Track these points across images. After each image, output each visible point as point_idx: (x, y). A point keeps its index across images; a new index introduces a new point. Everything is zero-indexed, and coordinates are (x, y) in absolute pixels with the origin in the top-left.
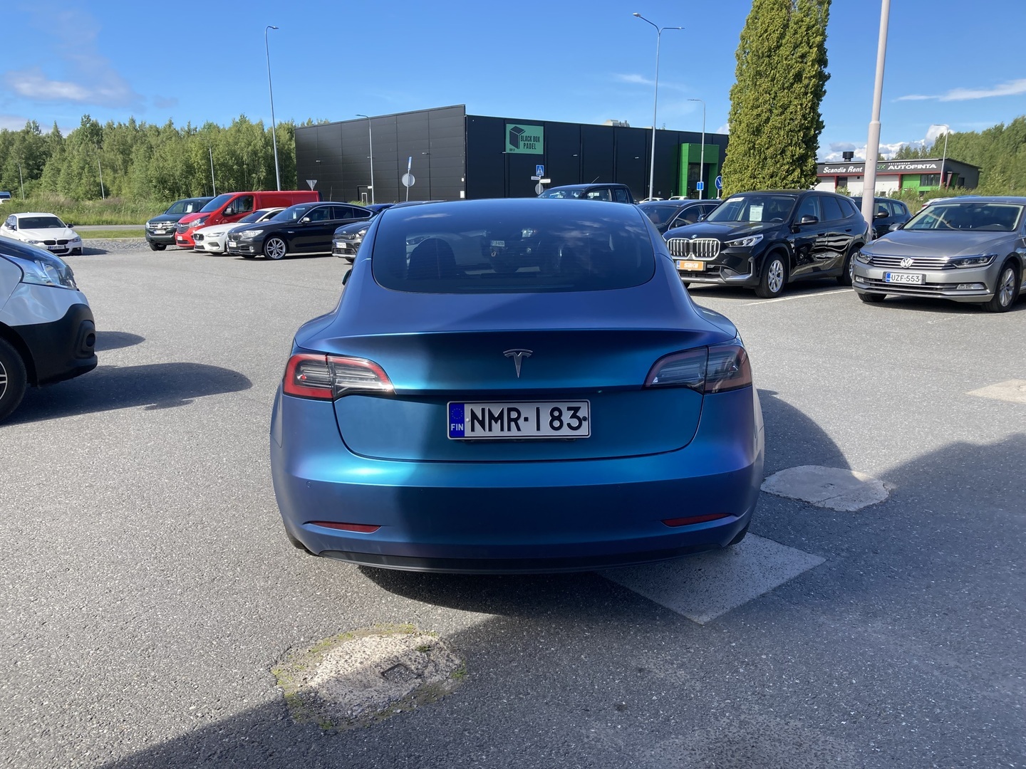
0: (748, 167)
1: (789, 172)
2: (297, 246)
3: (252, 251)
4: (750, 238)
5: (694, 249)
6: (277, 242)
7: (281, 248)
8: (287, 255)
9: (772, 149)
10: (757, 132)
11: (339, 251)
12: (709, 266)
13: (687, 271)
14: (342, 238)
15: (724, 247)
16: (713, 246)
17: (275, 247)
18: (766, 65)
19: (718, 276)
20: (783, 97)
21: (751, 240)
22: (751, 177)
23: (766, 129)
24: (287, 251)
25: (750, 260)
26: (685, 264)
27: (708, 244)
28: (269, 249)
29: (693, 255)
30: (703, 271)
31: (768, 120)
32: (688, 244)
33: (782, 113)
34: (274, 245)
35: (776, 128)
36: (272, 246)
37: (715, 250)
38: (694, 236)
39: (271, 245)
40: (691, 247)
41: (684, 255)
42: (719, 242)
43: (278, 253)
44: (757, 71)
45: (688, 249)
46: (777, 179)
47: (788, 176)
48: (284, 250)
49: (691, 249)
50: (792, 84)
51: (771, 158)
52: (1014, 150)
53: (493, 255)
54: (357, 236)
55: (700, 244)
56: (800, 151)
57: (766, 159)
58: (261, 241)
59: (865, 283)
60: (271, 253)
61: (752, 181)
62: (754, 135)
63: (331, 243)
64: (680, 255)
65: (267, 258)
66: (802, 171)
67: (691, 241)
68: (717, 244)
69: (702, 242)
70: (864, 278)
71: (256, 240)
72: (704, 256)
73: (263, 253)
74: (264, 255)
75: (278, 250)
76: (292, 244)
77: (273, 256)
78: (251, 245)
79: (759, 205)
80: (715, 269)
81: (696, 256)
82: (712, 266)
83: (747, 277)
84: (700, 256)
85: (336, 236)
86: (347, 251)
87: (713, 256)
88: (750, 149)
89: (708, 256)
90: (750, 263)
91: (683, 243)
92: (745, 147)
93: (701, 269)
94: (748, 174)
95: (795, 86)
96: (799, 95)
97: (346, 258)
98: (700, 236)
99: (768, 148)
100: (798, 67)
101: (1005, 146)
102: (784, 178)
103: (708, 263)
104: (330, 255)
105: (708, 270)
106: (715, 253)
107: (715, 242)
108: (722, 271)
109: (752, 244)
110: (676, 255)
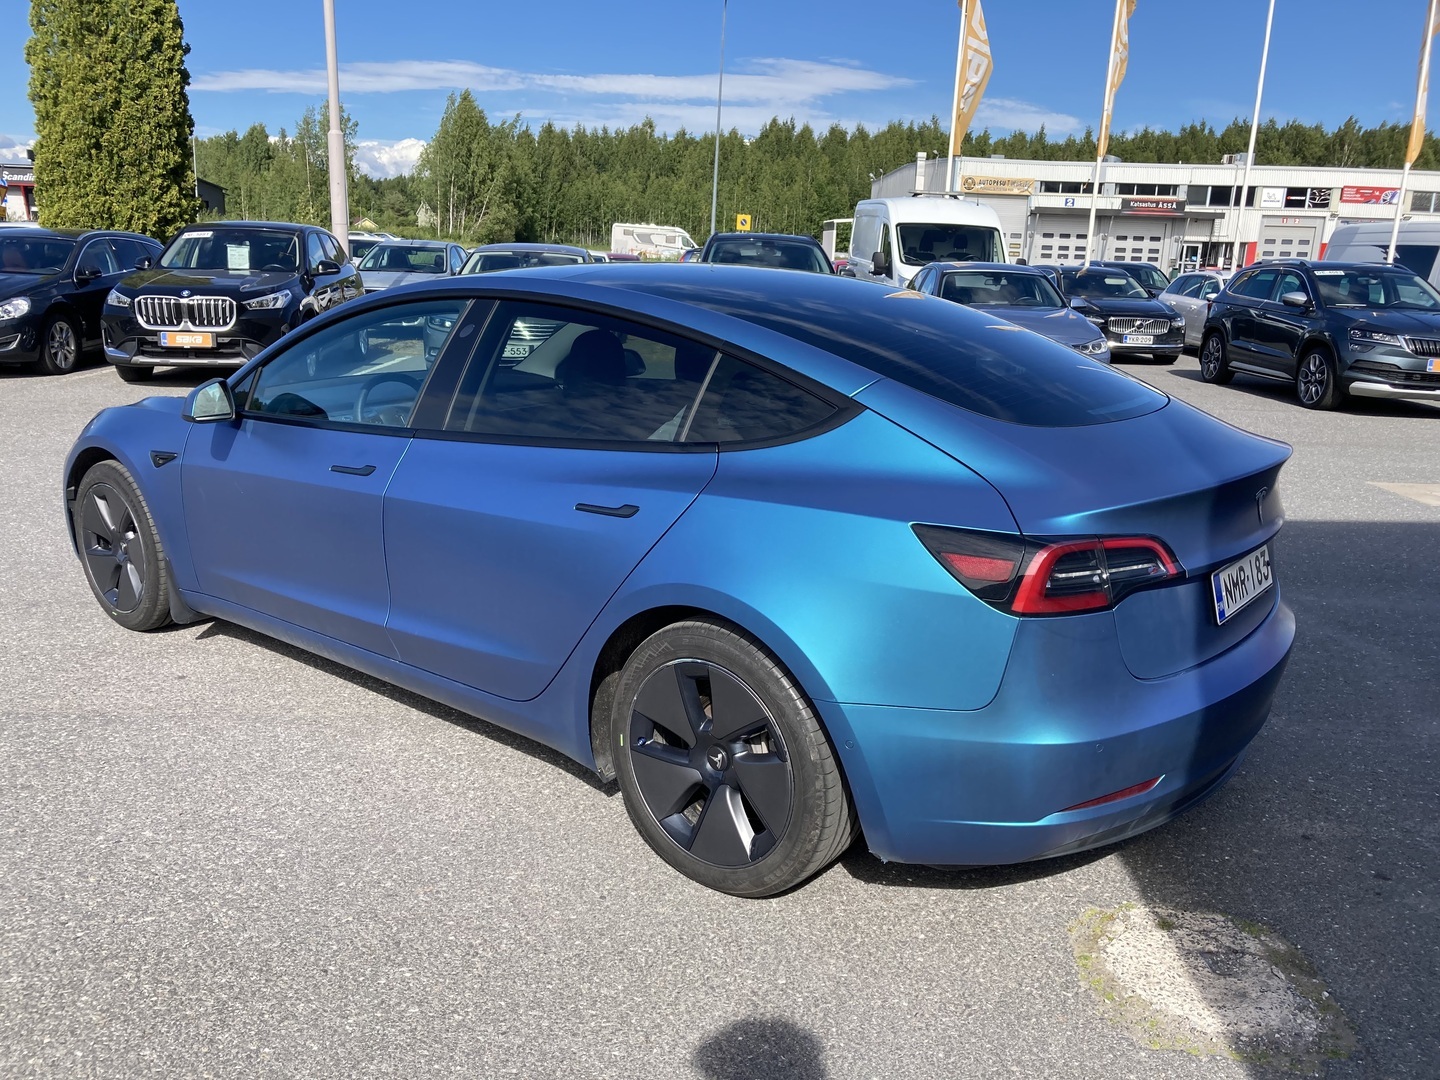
0: (91, 175)
1: (165, 190)
4: (273, 295)
5: (193, 314)
9: (131, 150)
10: (101, 121)
12: (220, 340)
13: (182, 348)
15: (242, 310)
16: (224, 309)
18: (98, 15)
19: (238, 355)
20: (139, 71)
21: (277, 299)
22: (99, 193)
23: (119, 116)
25: (282, 328)
26: (178, 338)
27: (216, 306)
29: (189, 324)
30: (212, 348)
31: (117, 105)
32: (178, 306)
33: (139, 96)
35: (132, 117)
37: (228, 314)
38: (185, 293)
40: (185, 310)
41: (171, 323)
42: (235, 303)
44: (81, 23)
45: (177, 315)
46: (146, 198)
47: (162, 195)
49: (185, 314)
50: (150, 53)
51: (132, 164)
52: (257, 168)
55: (200, 305)
56: (174, 159)
57: (121, 165)
61: (103, 199)
62: (94, 124)
64: (164, 323)
66: (181, 190)
67: (183, 301)
68: (231, 305)
69: (203, 303)
72: (210, 324)
79: (240, 243)
80: (233, 344)
81: (194, 324)
82: (227, 340)
84: (202, 324)
87: (225, 323)
88: (89, 148)
89: (218, 324)
91: (168, 305)
92: (82, 144)
93: (209, 344)
94: (94, 186)
95: (155, 56)
96: (162, 72)
98: (195, 291)
99: (124, 149)
100: (155, 27)
101: (245, 161)
102: (158, 199)
103: (219, 335)
105: (220, 345)
106: (228, 320)
107: (228, 303)
108: (244, 347)
109: (279, 304)
110: (156, 323)
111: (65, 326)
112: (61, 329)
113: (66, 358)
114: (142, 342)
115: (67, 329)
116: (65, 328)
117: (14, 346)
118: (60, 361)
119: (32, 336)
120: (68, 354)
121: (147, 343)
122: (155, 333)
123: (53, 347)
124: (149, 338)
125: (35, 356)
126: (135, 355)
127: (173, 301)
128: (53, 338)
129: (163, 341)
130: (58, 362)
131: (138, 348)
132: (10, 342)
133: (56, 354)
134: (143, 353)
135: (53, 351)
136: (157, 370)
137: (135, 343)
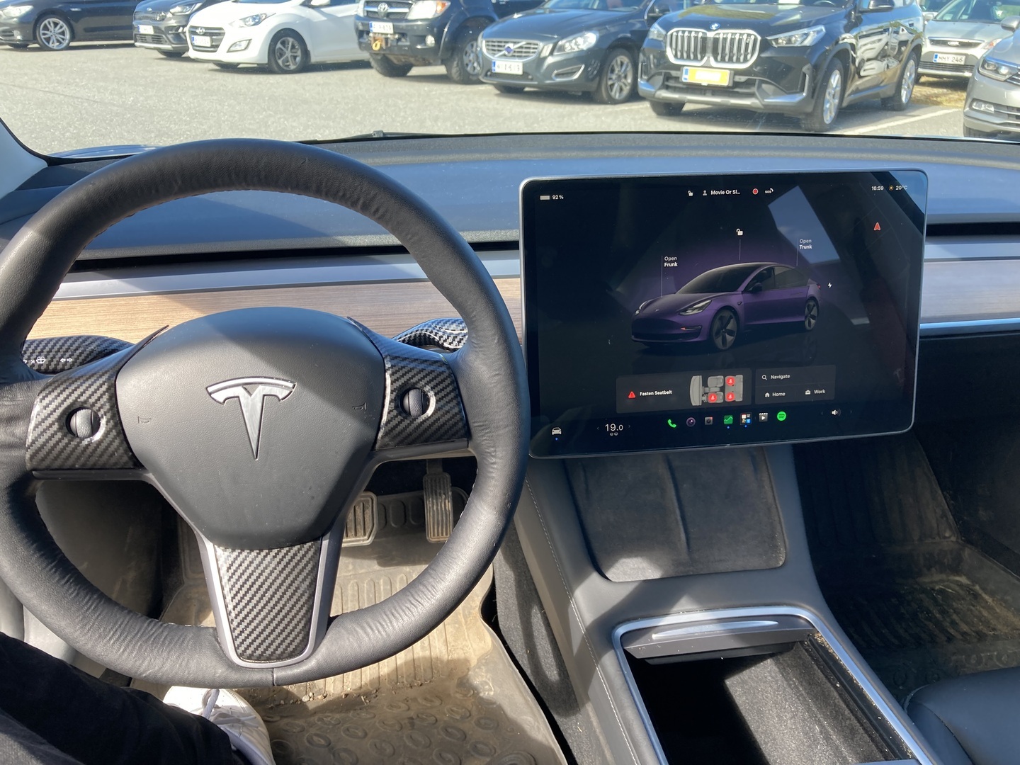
2: (86, 30)
3: (19, 37)
4: (805, 31)
5: (715, 49)
6: (56, 24)
7: (63, 33)
8: (73, 44)
11: (144, 38)
12: (737, 78)
13: (700, 85)
14: (148, 20)
15: (765, 46)
16: (747, 45)
17: (53, 32)
19: (752, 95)
21: (807, 35)
24: (73, 38)
25: (805, 69)
26: (698, 74)
27: (740, 41)
28: (44, 34)
29: (712, 59)
30: (728, 87)
32: (704, 39)
34: (51, 27)
36: (48, 30)
37: (750, 50)
38: (714, 26)
39: (46, 28)
40: (710, 44)
41: (696, 58)
42: (759, 38)
43: (58, 41)
45: (702, 49)
48: (68, 36)
49: (709, 50)
53: (376, 47)
54: (169, 15)
55: (725, 39)
58: (28, 23)
59: (997, 114)
60: (48, 40)
63: (131, 27)
64: (688, 57)
65: (44, 48)
67: (710, 35)
68: (755, 40)
69: (729, 37)
70: (996, 105)
71: (23, 20)
72: (731, 60)
73: (35, 40)
74: (39, 44)
75: (59, 37)
76: (79, 27)
77: (51, 45)
78: (15, 29)
80: (748, 84)
81: (716, 59)
82: (743, 79)
83: (798, 98)
84: (723, 60)
85: (137, 16)
86: (156, 39)
87: (746, 60)
89: (738, 61)
90: (805, 75)
91: (695, 38)
93: (725, 82)
97: (155, 49)
98: (724, 25)
103: (737, 72)
104: (132, 46)
105: (736, 84)
106: (749, 56)
107: (753, 37)
108: (759, 87)
109: (808, 42)
110: (682, 57)
111: (626, 60)
112: (622, 64)
113: (621, 90)
114: (668, 77)
115: (627, 63)
116: (625, 62)
117: (576, 76)
118: (615, 94)
119: (595, 68)
120: (623, 86)
121: (670, 78)
122: (678, 68)
123: (611, 79)
124: (674, 73)
125: (594, 85)
126: (660, 89)
127: (700, 35)
128: (613, 71)
129: (684, 76)
130: (613, 93)
131: (664, 82)
132: (575, 72)
133: (612, 85)
134: (667, 88)
135: (610, 82)
136: (687, 107)
137: (661, 78)
